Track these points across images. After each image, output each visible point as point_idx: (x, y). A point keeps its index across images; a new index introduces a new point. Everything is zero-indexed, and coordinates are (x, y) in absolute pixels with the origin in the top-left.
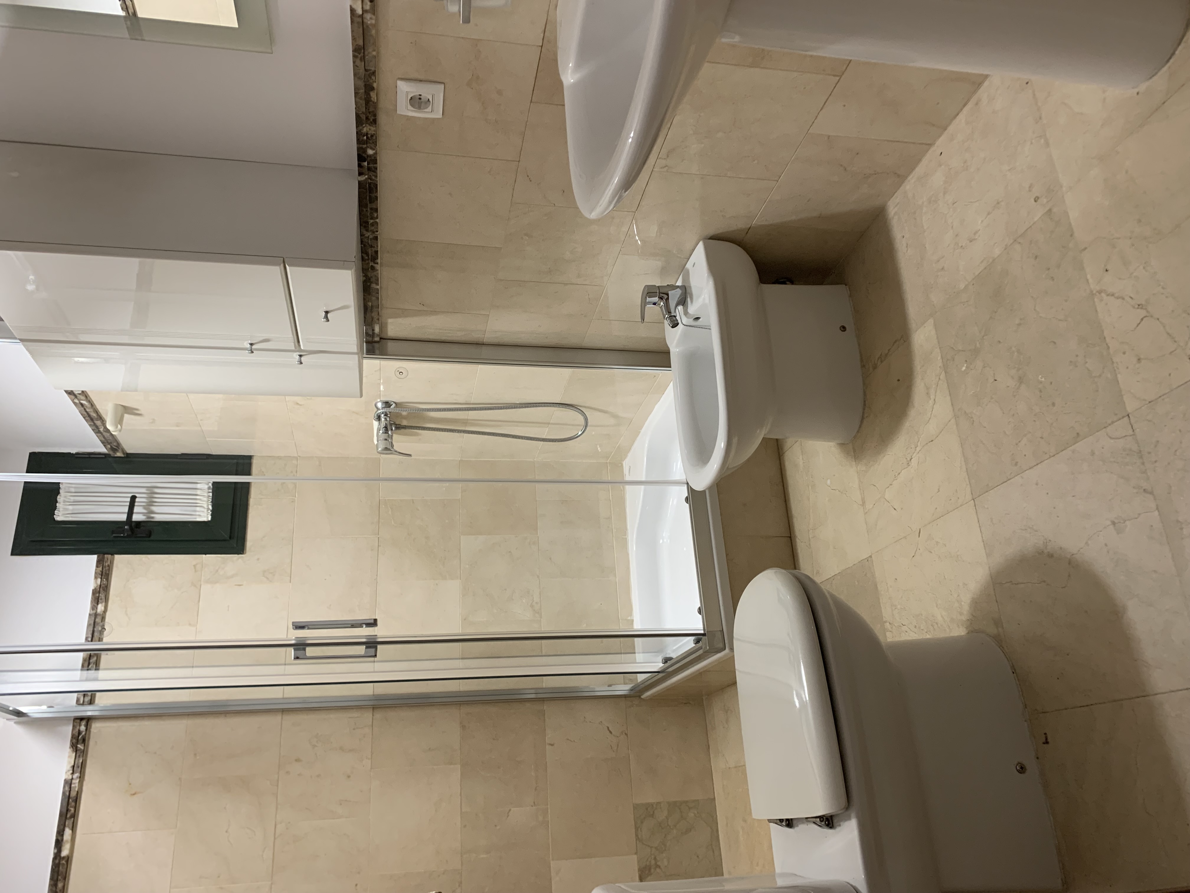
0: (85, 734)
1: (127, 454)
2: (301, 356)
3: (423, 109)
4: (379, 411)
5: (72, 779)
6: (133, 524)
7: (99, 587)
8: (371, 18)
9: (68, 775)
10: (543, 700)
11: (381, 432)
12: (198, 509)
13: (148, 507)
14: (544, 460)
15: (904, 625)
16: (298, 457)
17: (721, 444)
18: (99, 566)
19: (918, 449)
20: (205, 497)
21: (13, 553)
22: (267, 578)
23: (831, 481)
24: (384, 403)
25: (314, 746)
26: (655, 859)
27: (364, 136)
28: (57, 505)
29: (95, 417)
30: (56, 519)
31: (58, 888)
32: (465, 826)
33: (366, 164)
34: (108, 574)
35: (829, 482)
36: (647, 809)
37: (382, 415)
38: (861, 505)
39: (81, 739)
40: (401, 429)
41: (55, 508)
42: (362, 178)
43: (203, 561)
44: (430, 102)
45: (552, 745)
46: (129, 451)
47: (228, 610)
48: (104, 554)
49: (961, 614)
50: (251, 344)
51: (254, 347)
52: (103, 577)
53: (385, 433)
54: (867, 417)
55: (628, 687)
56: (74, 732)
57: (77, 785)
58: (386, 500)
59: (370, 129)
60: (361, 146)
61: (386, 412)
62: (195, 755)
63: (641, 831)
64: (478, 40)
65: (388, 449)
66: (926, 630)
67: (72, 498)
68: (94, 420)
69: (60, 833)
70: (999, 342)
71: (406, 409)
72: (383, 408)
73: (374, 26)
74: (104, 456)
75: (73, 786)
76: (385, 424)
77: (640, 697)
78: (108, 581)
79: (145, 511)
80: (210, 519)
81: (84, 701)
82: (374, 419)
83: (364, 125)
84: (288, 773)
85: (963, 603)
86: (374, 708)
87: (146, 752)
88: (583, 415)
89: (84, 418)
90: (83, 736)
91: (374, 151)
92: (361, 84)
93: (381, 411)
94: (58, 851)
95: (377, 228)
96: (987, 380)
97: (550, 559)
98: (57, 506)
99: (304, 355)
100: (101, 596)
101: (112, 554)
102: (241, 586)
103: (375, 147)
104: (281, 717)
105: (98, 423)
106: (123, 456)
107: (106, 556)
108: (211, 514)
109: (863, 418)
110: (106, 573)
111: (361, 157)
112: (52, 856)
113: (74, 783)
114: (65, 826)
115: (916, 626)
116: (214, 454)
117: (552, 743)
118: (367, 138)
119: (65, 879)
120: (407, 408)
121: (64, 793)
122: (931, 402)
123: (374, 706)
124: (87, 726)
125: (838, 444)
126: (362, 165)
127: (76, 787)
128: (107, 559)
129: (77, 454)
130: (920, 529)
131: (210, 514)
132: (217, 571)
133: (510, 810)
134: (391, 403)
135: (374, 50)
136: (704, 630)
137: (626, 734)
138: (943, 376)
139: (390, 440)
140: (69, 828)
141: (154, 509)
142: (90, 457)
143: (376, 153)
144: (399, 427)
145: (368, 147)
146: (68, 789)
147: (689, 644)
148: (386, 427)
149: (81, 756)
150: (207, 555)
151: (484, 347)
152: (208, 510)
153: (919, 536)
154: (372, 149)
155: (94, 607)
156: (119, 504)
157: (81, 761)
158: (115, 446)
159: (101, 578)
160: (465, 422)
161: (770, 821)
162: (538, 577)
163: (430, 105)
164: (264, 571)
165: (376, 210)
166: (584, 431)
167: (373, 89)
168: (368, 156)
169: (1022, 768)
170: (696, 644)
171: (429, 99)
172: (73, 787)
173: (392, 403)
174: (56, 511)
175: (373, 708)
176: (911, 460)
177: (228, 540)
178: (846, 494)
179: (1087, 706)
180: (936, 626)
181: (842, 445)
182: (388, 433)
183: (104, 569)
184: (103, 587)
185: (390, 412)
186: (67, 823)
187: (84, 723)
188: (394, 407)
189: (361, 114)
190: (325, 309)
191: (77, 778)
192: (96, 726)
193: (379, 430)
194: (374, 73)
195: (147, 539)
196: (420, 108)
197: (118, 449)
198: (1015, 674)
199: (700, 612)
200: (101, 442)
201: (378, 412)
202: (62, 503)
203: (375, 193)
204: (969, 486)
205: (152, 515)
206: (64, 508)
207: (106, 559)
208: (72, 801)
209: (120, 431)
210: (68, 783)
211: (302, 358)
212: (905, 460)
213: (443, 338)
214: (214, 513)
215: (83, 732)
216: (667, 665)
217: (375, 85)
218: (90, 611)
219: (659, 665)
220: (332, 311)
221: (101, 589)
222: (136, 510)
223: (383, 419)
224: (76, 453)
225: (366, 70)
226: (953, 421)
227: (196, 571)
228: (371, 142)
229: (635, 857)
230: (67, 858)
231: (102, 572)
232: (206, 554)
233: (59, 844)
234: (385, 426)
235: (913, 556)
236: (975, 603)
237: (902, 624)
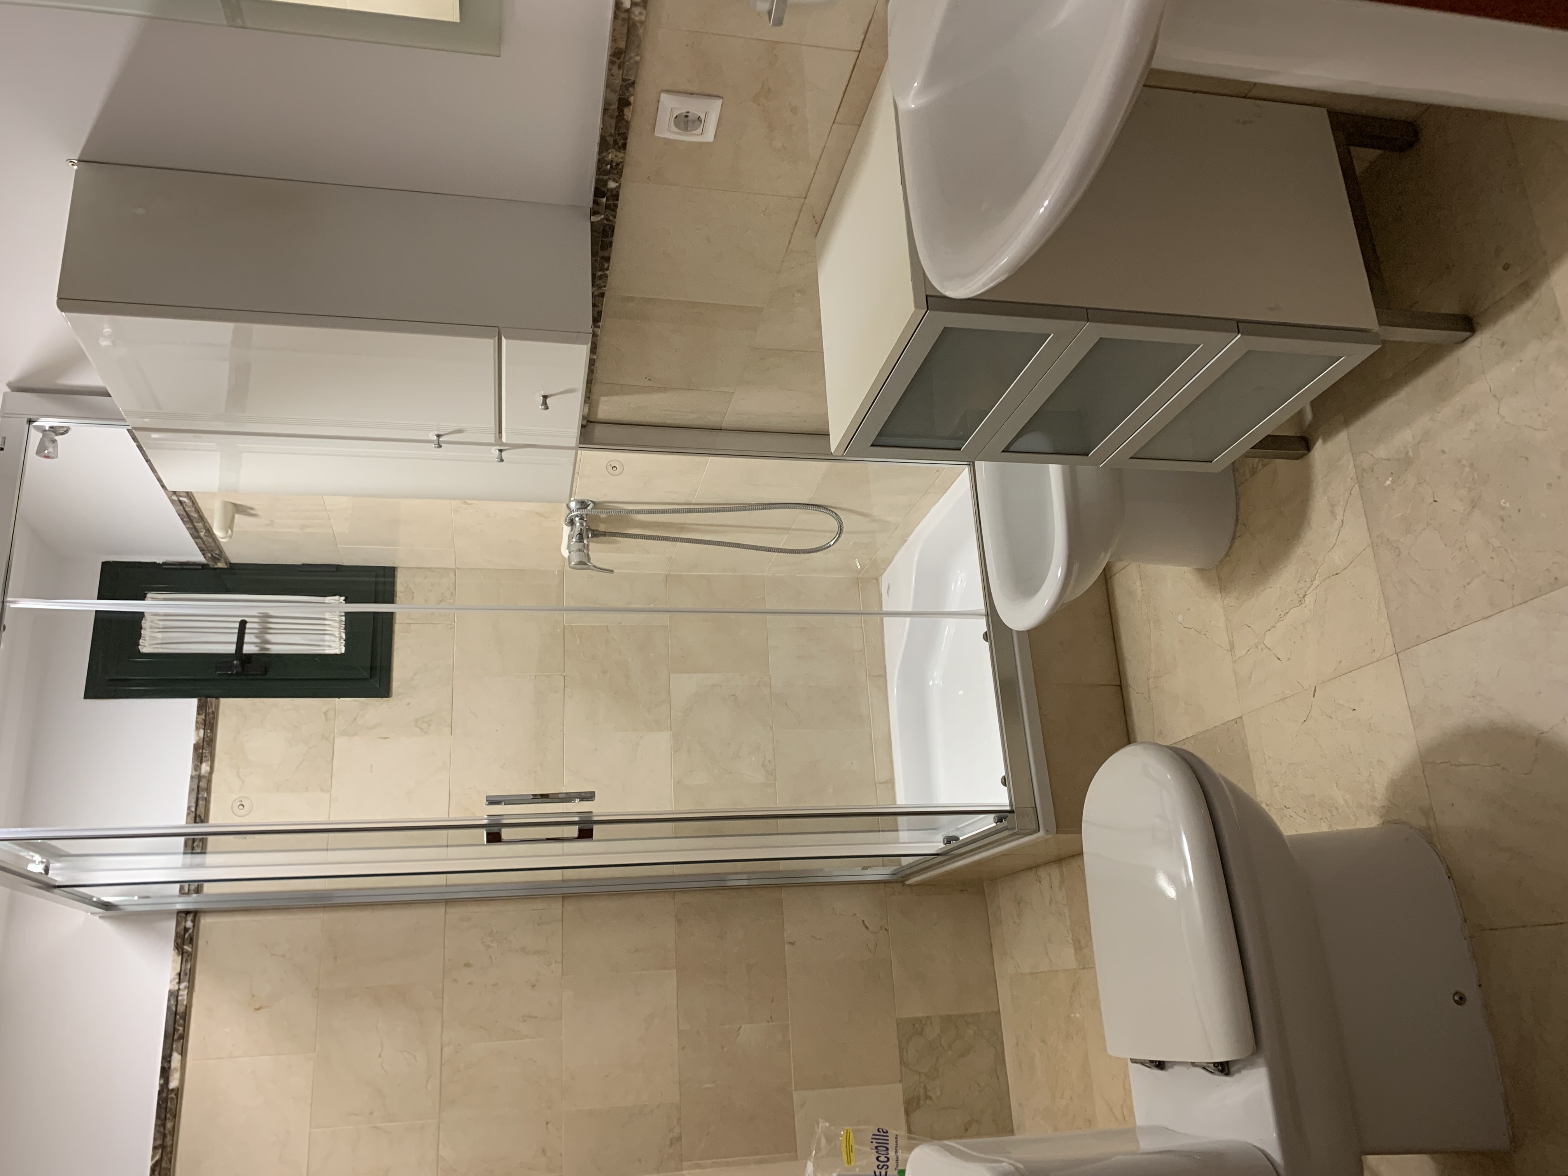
0: (193, 932)
1: (231, 564)
2: (501, 451)
3: (691, 131)
4: (573, 514)
5: (179, 989)
6: (244, 657)
7: (202, 740)
8: (640, 14)
9: (174, 985)
10: (779, 887)
11: (574, 540)
12: (327, 637)
13: (262, 635)
14: (776, 575)
15: (1287, 808)
16: (456, 570)
17: (1056, 572)
18: (200, 712)
19: (1316, 583)
20: (336, 623)
21: (88, 695)
22: (422, 729)
23: (1183, 617)
24: (579, 502)
25: (489, 947)
26: (925, 1087)
27: (608, 164)
28: (143, 632)
29: (195, 518)
30: (141, 651)
31: (166, 1128)
32: (684, 1048)
33: (604, 200)
34: (213, 724)
35: (1180, 617)
36: (914, 1025)
37: (577, 519)
38: (1228, 650)
39: (187, 939)
40: (600, 536)
41: (139, 636)
42: (596, 219)
43: (335, 707)
44: (701, 121)
45: (793, 944)
46: (233, 561)
47: (371, 771)
48: (207, 697)
49: (1374, 798)
50: (439, 436)
51: (441, 439)
52: (206, 727)
53: (580, 542)
54: (1240, 536)
55: (889, 870)
56: (178, 930)
57: (185, 997)
58: (572, 626)
59: (616, 156)
60: (601, 177)
61: (581, 515)
62: (335, 958)
63: (907, 1053)
64: (777, 42)
65: (583, 564)
66: (1320, 817)
67: (161, 623)
68: (194, 521)
69: (167, 1058)
70: (1443, 451)
71: (608, 511)
72: (578, 509)
73: (642, 23)
74: (201, 567)
75: (180, 998)
76: (579, 530)
77: (903, 882)
78: (213, 733)
79: (257, 640)
80: (343, 651)
81: (189, 890)
82: (566, 524)
83: (610, 151)
84: (455, 981)
85: (1376, 785)
86: (565, 897)
87: (272, 955)
88: (837, 519)
89: (182, 519)
90: (190, 934)
91: (617, 184)
92: (614, 98)
93: (575, 513)
94: (164, 1081)
95: (606, 282)
96: (1423, 499)
97: (786, 704)
98: (141, 634)
99: (506, 450)
100: (205, 753)
101: (217, 697)
102: (388, 739)
103: (620, 179)
104: (444, 909)
105: (199, 525)
106: (226, 567)
107: (208, 699)
108: (345, 644)
109: (1234, 538)
110: (210, 722)
111: (599, 192)
112: (157, 1088)
113: (182, 995)
114: (172, 1050)
115: (1305, 810)
116: (345, 565)
117: (793, 941)
118: (610, 167)
119: (175, 1117)
120: (609, 509)
121: (169, 1008)
122: (1337, 523)
123: (564, 895)
124: (193, 921)
125: (1195, 569)
126: (599, 201)
127: (184, 1000)
128: (211, 704)
129: (165, 564)
130: (1316, 687)
131: (343, 644)
132: (355, 719)
133: (740, 1027)
134: (588, 502)
135: (637, 55)
136: (1011, 805)
137: (886, 929)
138: (1356, 490)
139: (585, 551)
140: (178, 1052)
141: (269, 637)
142: (182, 569)
143: (619, 187)
144: (596, 534)
145: (611, 179)
146: (174, 1002)
147: (988, 823)
148: (581, 534)
149: (189, 960)
150: (341, 699)
151: (721, 433)
152: (340, 640)
153: (1314, 696)
154: (614, 180)
155: (197, 768)
156: (224, 631)
157: (189, 966)
158: (217, 554)
159: (204, 729)
160: (681, 527)
161: (1134, 1061)
162: (771, 728)
163: (701, 124)
164: (417, 720)
165: (608, 259)
166: (837, 539)
167: (628, 104)
168: (608, 190)
169: (1461, 998)
170: (996, 823)
171: (699, 117)
172: (181, 1000)
173: (590, 503)
174: (141, 641)
175: (563, 897)
176: (1304, 597)
177: (368, 679)
178: (1205, 635)
179: (1557, 924)
180: (1335, 813)
181: (1201, 571)
182: (583, 542)
183: (208, 718)
184: (206, 741)
185: (587, 515)
186: (174, 1046)
187: (190, 917)
188: (592, 509)
189: (609, 136)
190: (543, 393)
191: (185, 988)
192: (205, 921)
193: (570, 537)
194: (633, 83)
195: (262, 677)
196: (686, 129)
197: (220, 558)
198: (1451, 879)
199: (1004, 782)
200: (200, 549)
201: (571, 515)
202: (148, 630)
203: (610, 238)
204: (1390, 637)
205: (268, 646)
206: (150, 636)
207: (209, 704)
208: (180, 1018)
209: (231, 537)
210: (174, 995)
211: (503, 454)
212: (1295, 596)
213: (669, 421)
214: (349, 642)
215: (190, 928)
216: (950, 846)
217: (632, 99)
218: (192, 773)
219: (938, 846)
220: (552, 395)
221: (205, 744)
222: (247, 638)
223: (578, 524)
224: (163, 563)
225: (624, 80)
226: (1369, 550)
227: (327, 720)
228: (615, 172)
229: (900, 1086)
230: (177, 1090)
231: (205, 720)
232: (339, 697)
233: (165, 1072)
234: (579, 532)
235: (1305, 721)
236: (1395, 787)
237: (1285, 807)
